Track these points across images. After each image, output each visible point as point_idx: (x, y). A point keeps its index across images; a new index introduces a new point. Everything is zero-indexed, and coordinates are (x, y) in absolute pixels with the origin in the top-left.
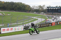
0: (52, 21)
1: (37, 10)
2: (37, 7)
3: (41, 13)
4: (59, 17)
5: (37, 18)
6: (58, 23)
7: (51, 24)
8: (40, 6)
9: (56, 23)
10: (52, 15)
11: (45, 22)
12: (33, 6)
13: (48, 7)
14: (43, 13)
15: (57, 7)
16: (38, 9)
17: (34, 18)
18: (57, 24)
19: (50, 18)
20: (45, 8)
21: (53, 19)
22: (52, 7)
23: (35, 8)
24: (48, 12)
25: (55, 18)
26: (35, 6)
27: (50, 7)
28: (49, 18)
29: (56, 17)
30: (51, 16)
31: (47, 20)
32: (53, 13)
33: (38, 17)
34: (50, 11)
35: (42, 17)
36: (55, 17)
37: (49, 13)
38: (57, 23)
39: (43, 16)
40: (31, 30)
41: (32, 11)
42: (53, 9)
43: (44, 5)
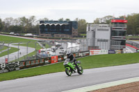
0: (51, 53)
1: (16, 27)
2: (16, 20)
3: (26, 35)
4: (66, 43)
5: (17, 47)
6: (65, 57)
7: (50, 59)
8: (24, 19)
9: (59, 57)
10: (51, 40)
11: (37, 56)
12: (6, 19)
13: (41, 22)
14: (30, 34)
15: (61, 21)
16: (18, 24)
18: (63, 60)
19: (47, 45)
20: (35, 23)
21: (54, 47)
22: (51, 22)
23: (13, 24)
24: (42, 32)
25: (58, 46)
26: (11, 19)
27: (47, 21)
28: (44, 45)
29: (60, 44)
30: (48, 41)
31: (39, 52)
32: (53, 35)
33: (18, 45)
34: (46, 30)
35: (28, 44)
36: (57, 43)
37: (45, 35)
38: (63, 56)
39: (30, 41)
40: (68, 66)
41: (4, 29)
42: (53, 25)
43: (34, 17)
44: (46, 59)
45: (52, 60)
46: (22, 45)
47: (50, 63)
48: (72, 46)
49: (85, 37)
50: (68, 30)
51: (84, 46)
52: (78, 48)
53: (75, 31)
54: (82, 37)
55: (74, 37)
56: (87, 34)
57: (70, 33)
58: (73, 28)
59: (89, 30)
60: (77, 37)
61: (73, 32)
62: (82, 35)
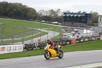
0: (71, 37)
1: (46, 16)
2: (46, 12)
3: (53, 23)
5: (47, 31)
6: (82, 40)
7: (70, 41)
8: (52, 11)
9: (77, 40)
10: (71, 27)
12: (40, 11)
13: (65, 13)
14: (56, 23)
15: (79, 13)
16: (48, 15)
17: (42, 30)
18: (80, 42)
19: (68, 31)
20: (60, 15)
21: (73, 32)
22: (72, 13)
23: (44, 14)
24: (65, 21)
25: (76, 32)
26: (43, 11)
27: (69, 13)
28: (66, 31)
29: (78, 30)
30: (69, 28)
31: (63, 35)
32: (73, 23)
34: (68, 19)
35: (55, 30)
36: (76, 30)
37: (67, 23)
38: (80, 40)
39: (56, 27)
41: (38, 18)
42: (73, 16)
43: (59, 9)
44: (67, 41)
45: (72, 42)
46: (50, 30)
47: (70, 44)
48: (87, 32)
49: (97, 25)
50: (84, 20)
51: (96, 32)
52: (92, 34)
53: (90, 21)
54: (95, 25)
55: (89, 25)
56: (99, 24)
57: (86, 22)
58: (88, 19)
59: (100, 21)
60: (90, 25)
61: (88, 22)
62: (94, 24)
